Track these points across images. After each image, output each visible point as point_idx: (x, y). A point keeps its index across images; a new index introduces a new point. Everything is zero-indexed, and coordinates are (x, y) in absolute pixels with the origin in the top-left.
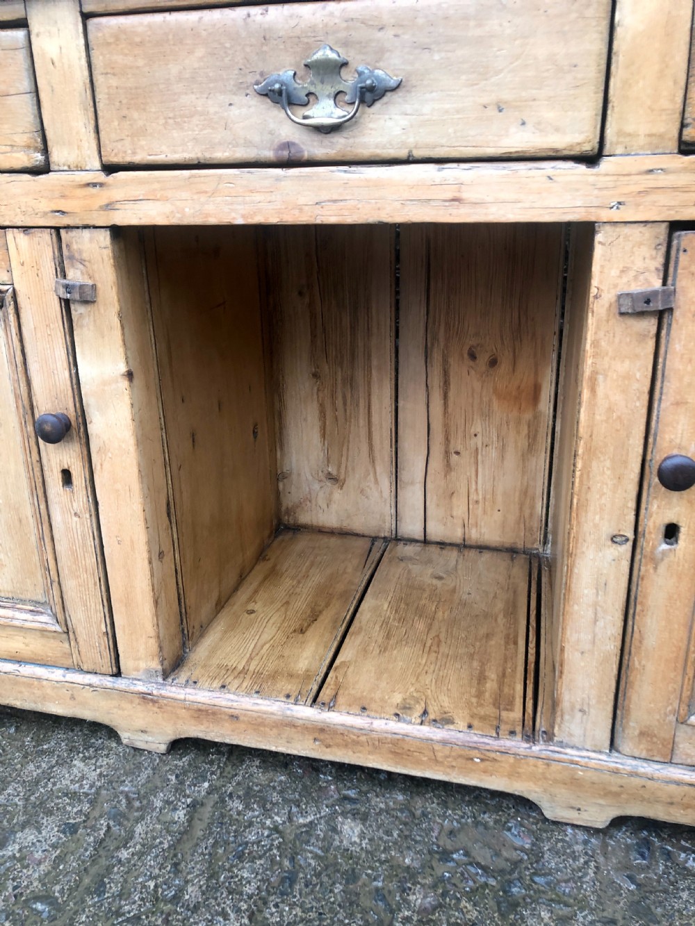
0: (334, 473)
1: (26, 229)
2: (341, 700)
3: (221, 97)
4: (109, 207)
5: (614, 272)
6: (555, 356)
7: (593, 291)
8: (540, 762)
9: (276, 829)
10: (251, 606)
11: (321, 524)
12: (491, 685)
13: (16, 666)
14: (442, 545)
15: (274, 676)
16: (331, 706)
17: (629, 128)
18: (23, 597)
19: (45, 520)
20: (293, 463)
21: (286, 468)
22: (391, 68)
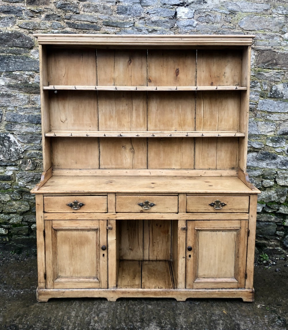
0: (131, 248)
1: (103, 220)
2: (145, 287)
3: (133, 205)
4: (116, 217)
5: (180, 225)
6: (171, 225)
7: (178, 227)
8: (176, 292)
9: (138, 308)
10: (123, 276)
11: (128, 259)
12: (167, 283)
14: (152, 261)
15: (133, 285)
16: (144, 288)
17: (181, 210)
18: (91, 276)
19: (98, 262)
20: (123, 247)
21: (121, 248)
22: (155, 203)
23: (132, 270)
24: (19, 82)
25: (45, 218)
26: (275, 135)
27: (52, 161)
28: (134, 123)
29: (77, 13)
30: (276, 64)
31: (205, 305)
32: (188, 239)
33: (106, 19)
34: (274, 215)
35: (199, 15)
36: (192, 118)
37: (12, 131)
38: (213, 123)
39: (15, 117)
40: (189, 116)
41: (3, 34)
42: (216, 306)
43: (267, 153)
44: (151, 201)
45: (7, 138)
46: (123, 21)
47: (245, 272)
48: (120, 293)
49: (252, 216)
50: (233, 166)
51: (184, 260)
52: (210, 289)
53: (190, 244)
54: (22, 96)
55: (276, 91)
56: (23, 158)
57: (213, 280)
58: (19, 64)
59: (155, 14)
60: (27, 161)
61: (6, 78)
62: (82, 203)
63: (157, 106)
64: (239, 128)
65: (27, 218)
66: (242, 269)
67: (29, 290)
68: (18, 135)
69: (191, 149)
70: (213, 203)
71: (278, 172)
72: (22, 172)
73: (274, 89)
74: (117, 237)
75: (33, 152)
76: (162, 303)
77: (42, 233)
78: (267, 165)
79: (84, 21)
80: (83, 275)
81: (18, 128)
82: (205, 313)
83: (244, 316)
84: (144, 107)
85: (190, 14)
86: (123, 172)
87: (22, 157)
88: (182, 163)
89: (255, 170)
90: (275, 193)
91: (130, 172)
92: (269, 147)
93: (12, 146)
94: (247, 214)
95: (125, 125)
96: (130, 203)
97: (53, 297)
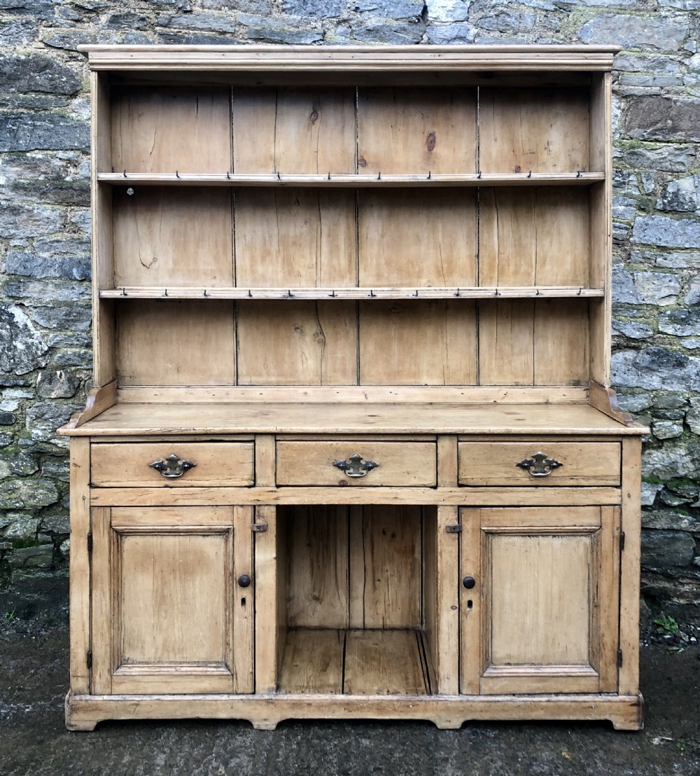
0: (317, 595)
1: (242, 506)
2: (353, 691)
3: (321, 466)
4: (277, 499)
5: (444, 520)
7: (439, 525)
8: (434, 703)
9: (335, 745)
10: (295, 664)
11: (309, 625)
12: (411, 680)
13: (204, 696)
14: (373, 630)
15: (321, 686)
16: (350, 693)
17: (444, 480)
18: (211, 660)
19: (229, 621)
20: (296, 592)
21: (291, 595)
22: (376, 460)
23: (319, 650)
24: (42, 178)
25: (92, 501)
26: (679, 305)
27: (117, 364)
28: (324, 268)
29: (186, 12)
30: (674, 130)
31: (512, 739)
32: (464, 555)
33: (257, 24)
34: (687, 513)
35: (481, 14)
36: (470, 256)
37: (19, 298)
38: (523, 269)
39: (28, 265)
40: (463, 253)
41: (5, 63)
42: (542, 740)
43: (662, 352)
44: (367, 455)
45: (7, 317)
46: (297, 30)
47: (616, 647)
48: (286, 706)
49: (629, 496)
50: (576, 379)
51: (454, 615)
52: (524, 695)
53: (470, 571)
54: (48, 211)
55: (676, 194)
56: (44, 368)
57: (532, 671)
58: (41, 133)
59: (375, 12)
60: (56, 374)
61: (8, 168)
62: (188, 461)
63: (383, 226)
64: (588, 279)
65: (51, 522)
66: (609, 639)
67: (48, 704)
68: (35, 308)
69: (470, 335)
70: (526, 461)
71: (691, 401)
72: (40, 404)
73: (670, 189)
74: (278, 553)
75: (70, 351)
76: (398, 734)
77: (84, 541)
78: (663, 383)
79: (202, 29)
80: (188, 655)
81: (36, 292)
82: (515, 758)
83: (618, 765)
84: (348, 228)
85: (459, 11)
86: (297, 394)
87: (43, 364)
88: (446, 370)
89: (633, 394)
90: (686, 455)
91: (314, 394)
92: (665, 336)
93: (20, 336)
94: (615, 489)
95: (303, 273)
96: (312, 461)
97: (109, 717)
